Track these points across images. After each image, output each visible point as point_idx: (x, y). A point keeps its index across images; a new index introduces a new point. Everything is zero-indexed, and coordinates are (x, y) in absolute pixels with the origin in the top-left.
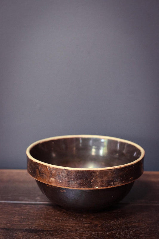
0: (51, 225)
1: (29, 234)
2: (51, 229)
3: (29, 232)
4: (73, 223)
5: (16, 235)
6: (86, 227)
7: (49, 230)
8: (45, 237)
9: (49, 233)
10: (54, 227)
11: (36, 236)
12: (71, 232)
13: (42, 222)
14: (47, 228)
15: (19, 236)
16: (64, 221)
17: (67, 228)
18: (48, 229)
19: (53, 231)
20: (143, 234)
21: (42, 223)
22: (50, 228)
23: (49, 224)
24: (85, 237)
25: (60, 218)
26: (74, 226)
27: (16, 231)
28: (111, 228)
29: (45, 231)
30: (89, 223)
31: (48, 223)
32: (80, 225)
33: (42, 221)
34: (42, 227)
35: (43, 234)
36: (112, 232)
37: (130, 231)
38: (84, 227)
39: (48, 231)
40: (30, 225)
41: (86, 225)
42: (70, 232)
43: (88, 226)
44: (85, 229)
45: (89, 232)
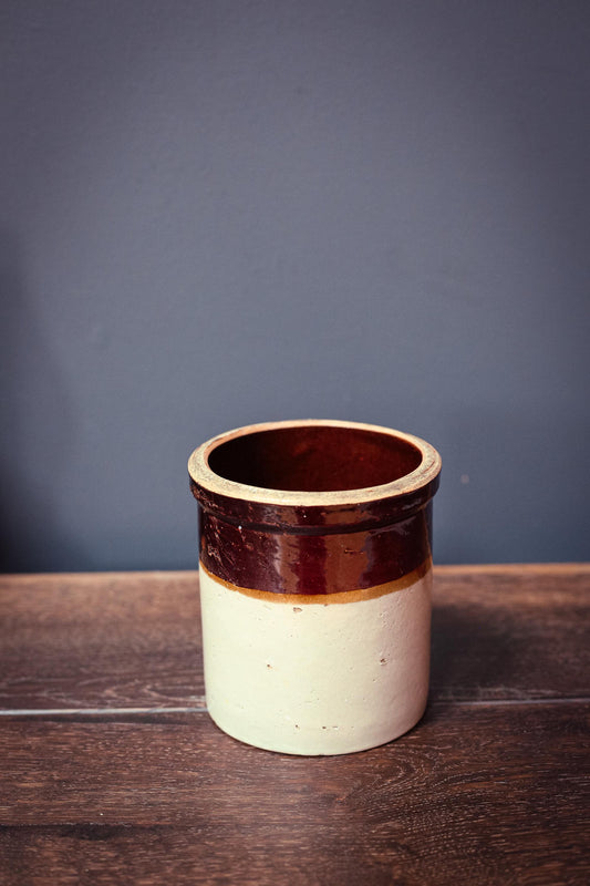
0: (163, 803)
1: (83, 843)
2: (163, 823)
3: (83, 838)
4: (245, 794)
5: (35, 850)
6: (293, 807)
7: (157, 826)
8: (141, 855)
9: (156, 837)
10: (174, 814)
11: (111, 854)
12: (239, 832)
13: (130, 794)
14: (148, 818)
15: (46, 854)
16: (209, 784)
17: (222, 813)
18: (153, 822)
19: (171, 827)
20: (504, 829)
21: (130, 797)
22: (160, 818)
23: (153, 799)
24: (288, 848)
25: (196, 774)
26: (249, 805)
27: (33, 836)
28: (385, 807)
29: (142, 828)
30: (304, 791)
31: (152, 796)
32: (269, 798)
33: (129, 790)
34: (129, 814)
35: (133, 844)
36: (390, 824)
37: (454, 818)
38: (283, 806)
39: (153, 829)
40: (86, 805)
41: (293, 799)
42: (235, 831)
43: (301, 804)
44: (289, 815)
45: (302, 826)
